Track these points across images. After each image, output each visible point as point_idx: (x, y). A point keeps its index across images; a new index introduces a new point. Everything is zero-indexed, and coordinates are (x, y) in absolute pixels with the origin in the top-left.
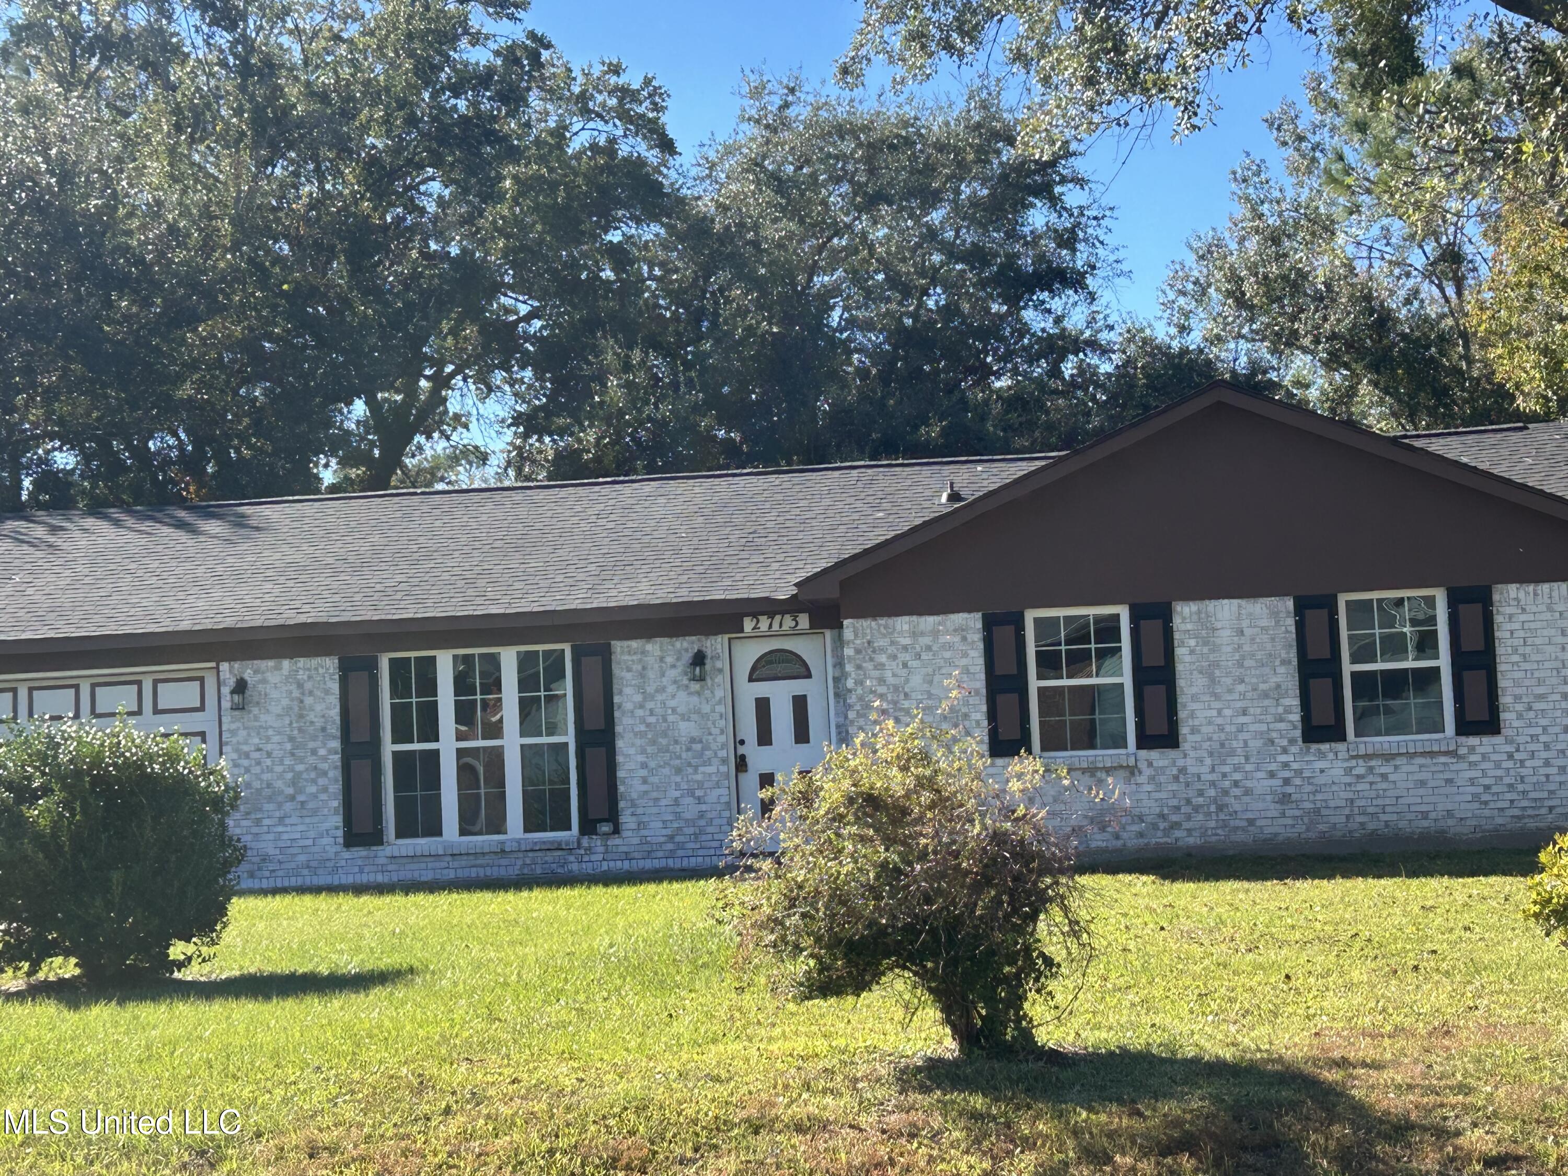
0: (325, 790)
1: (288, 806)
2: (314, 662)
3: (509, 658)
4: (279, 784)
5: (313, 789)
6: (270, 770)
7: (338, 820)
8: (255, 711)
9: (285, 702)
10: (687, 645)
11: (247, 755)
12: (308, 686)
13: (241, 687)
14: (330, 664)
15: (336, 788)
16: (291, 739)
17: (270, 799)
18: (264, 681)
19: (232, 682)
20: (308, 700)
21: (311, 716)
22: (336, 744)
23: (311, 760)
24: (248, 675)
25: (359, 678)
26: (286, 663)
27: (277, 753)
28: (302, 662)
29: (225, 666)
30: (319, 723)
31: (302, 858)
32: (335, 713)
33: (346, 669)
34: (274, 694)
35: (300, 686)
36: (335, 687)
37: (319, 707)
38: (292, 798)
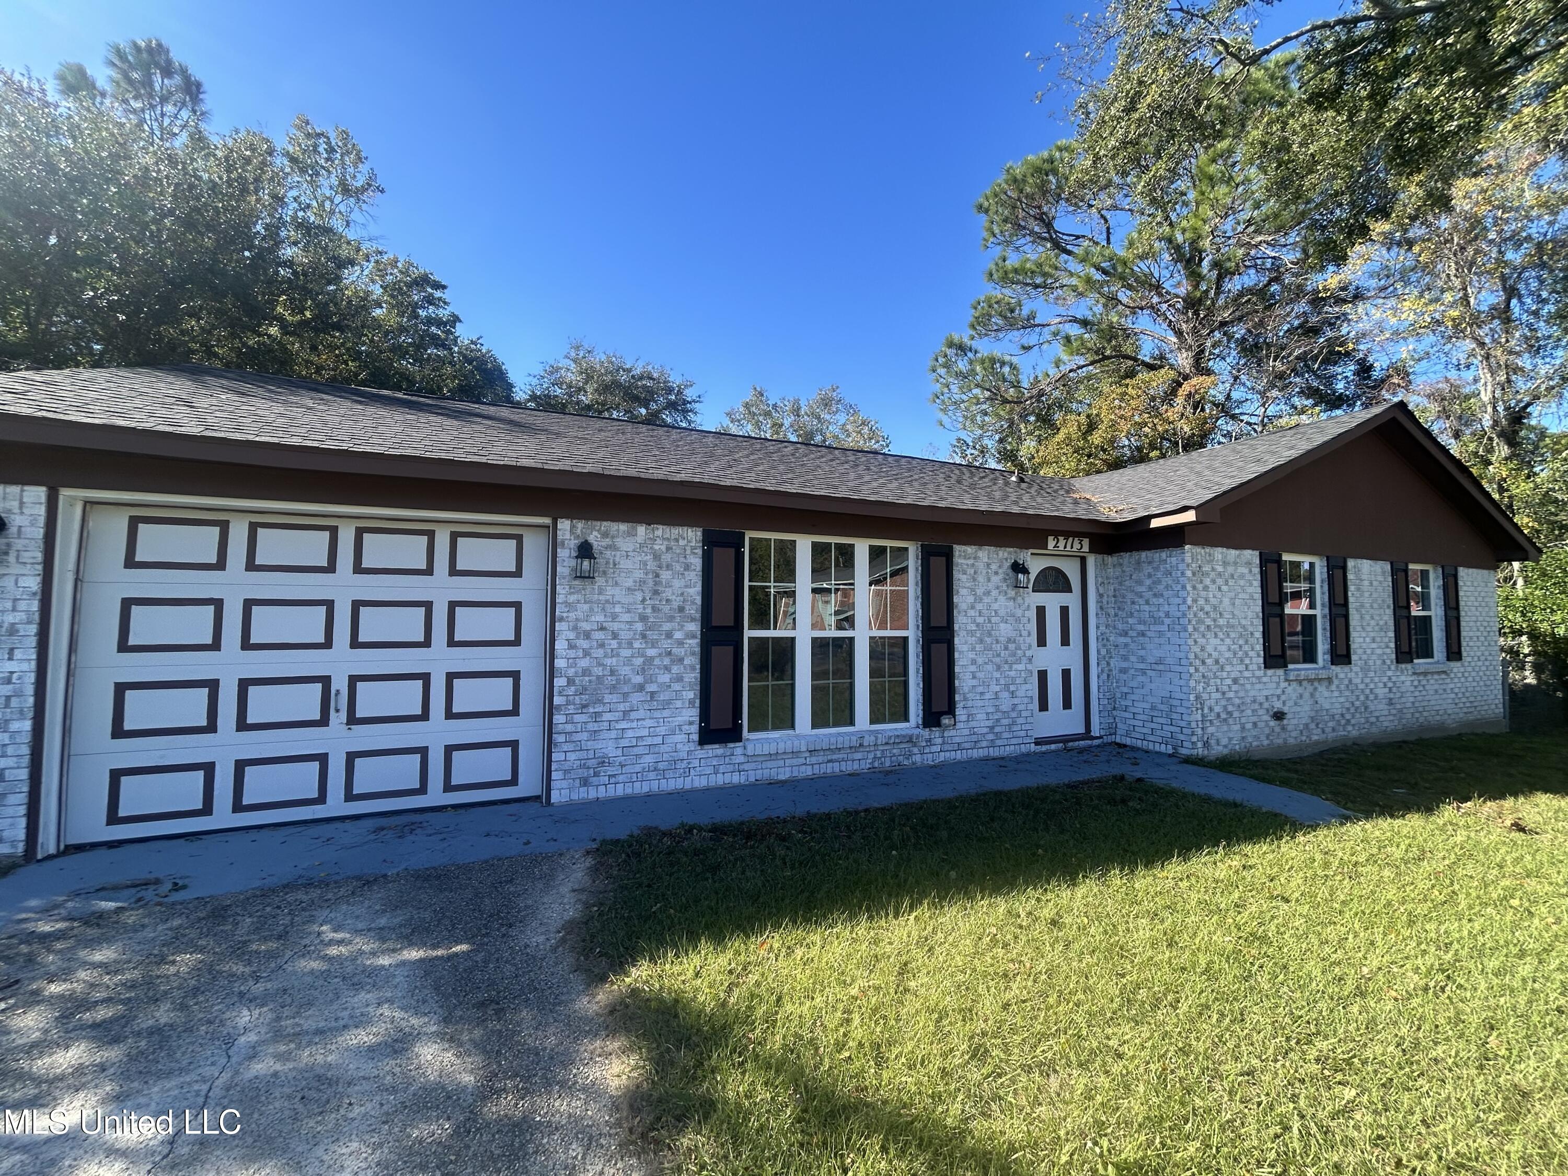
0: (679, 679)
1: (636, 698)
2: (676, 531)
3: (862, 551)
4: (625, 671)
5: (665, 678)
6: (614, 654)
7: (693, 714)
8: (600, 581)
9: (639, 574)
10: (1006, 555)
11: (587, 635)
12: (667, 558)
13: (585, 551)
14: (692, 536)
15: (693, 676)
16: (643, 618)
17: (613, 689)
18: (613, 547)
19: (573, 543)
20: (665, 575)
21: (668, 593)
22: (694, 627)
23: (666, 644)
24: (594, 538)
25: (724, 555)
26: (641, 529)
27: (625, 635)
28: (660, 530)
29: (564, 525)
30: (677, 602)
31: (649, 759)
32: (695, 592)
33: (711, 542)
34: (624, 564)
35: (657, 557)
36: (697, 562)
37: (677, 584)
38: (641, 688)
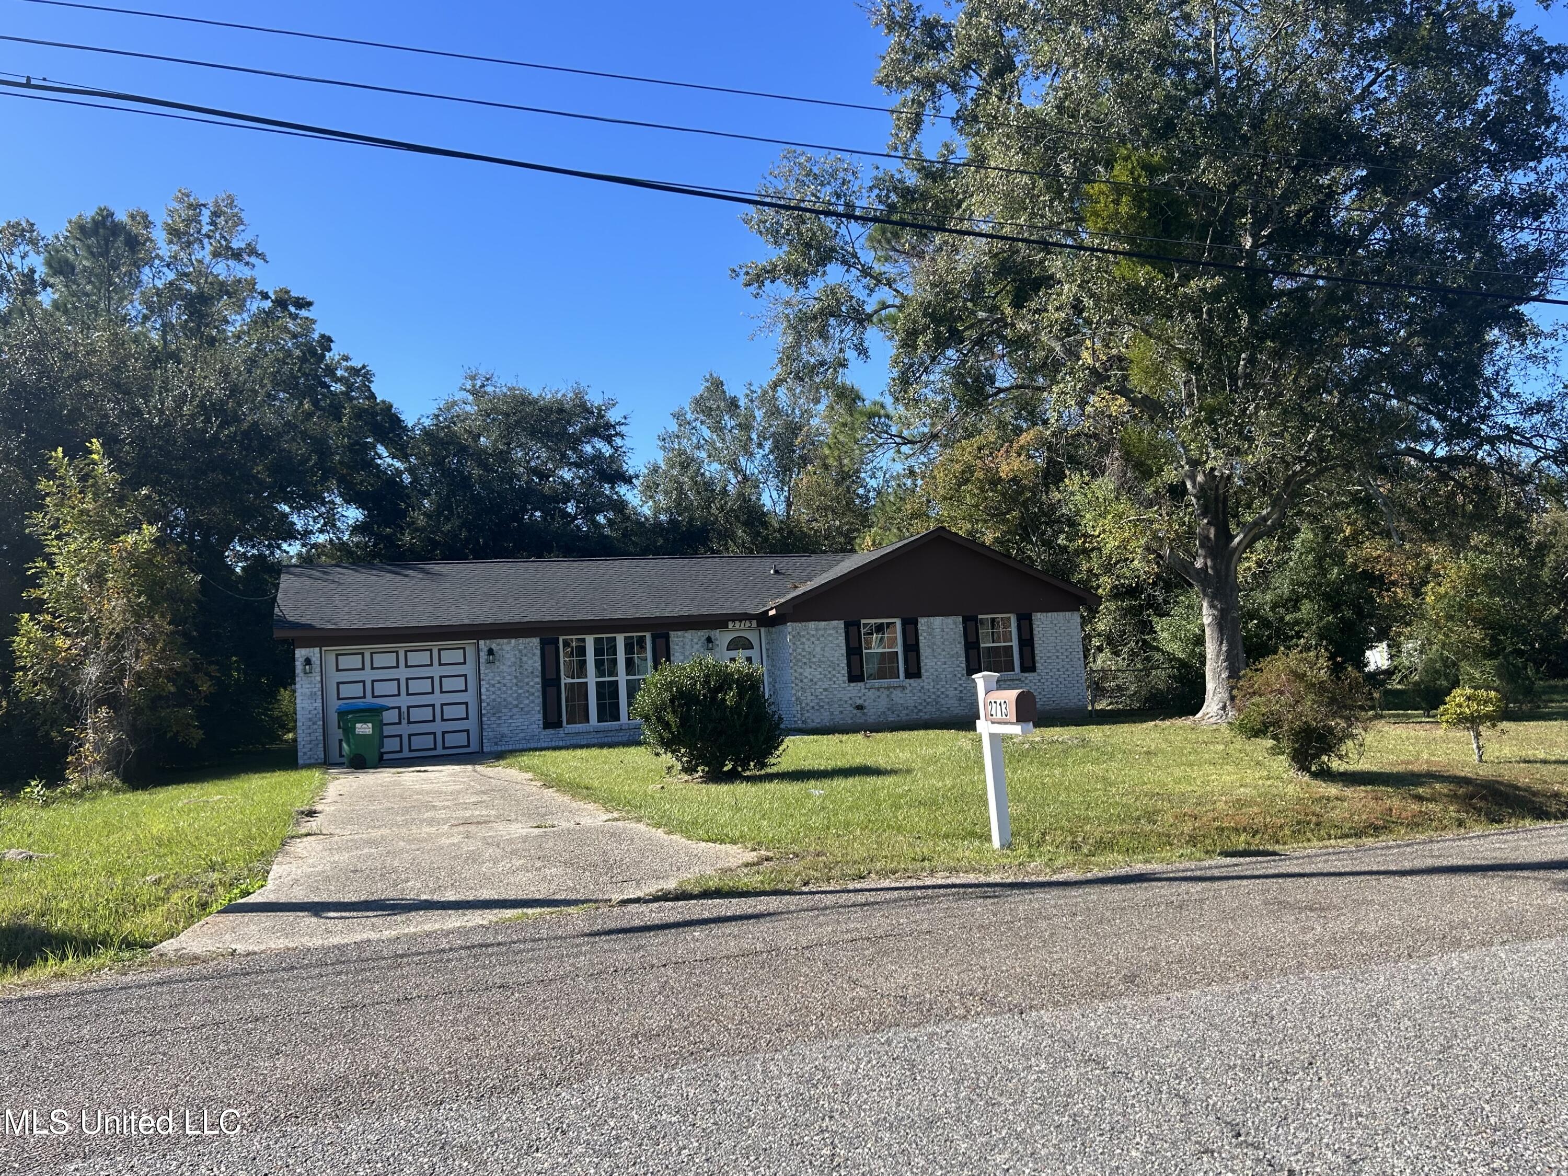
0: (533, 702)
1: (515, 710)
2: (528, 640)
3: (620, 639)
4: (510, 699)
5: (527, 702)
6: (505, 693)
7: (540, 716)
8: (497, 663)
9: (513, 659)
10: (703, 634)
11: (493, 686)
12: (525, 651)
13: (491, 652)
14: (536, 641)
15: (539, 700)
16: (516, 677)
17: (505, 707)
18: (502, 649)
19: (486, 649)
20: (525, 659)
21: (526, 666)
22: (539, 680)
23: (527, 688)
24: (494, 646)
25: (550, 648)
26: (513, 641)
27: (509, 685)
28: (521, 640)
29: (482, 642)
30: (530, 670)
31: (521, 735)
32: (538, 665)
33: (543, 643)
34: (508, 656)
35: (520, 651)
36: (538, 652)
37: (530, 662)
38: (517, 706)
